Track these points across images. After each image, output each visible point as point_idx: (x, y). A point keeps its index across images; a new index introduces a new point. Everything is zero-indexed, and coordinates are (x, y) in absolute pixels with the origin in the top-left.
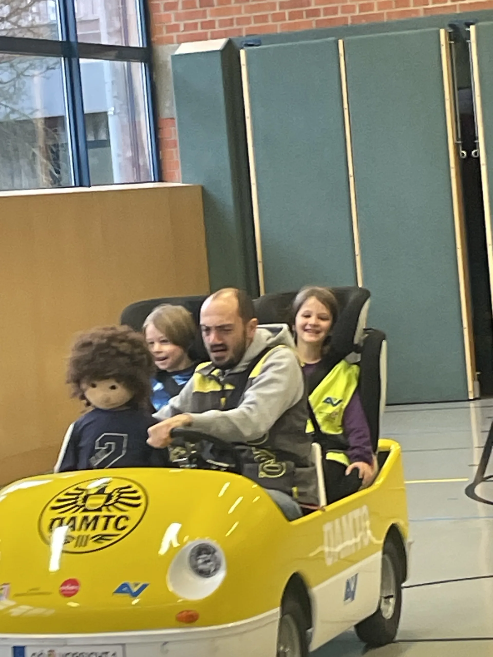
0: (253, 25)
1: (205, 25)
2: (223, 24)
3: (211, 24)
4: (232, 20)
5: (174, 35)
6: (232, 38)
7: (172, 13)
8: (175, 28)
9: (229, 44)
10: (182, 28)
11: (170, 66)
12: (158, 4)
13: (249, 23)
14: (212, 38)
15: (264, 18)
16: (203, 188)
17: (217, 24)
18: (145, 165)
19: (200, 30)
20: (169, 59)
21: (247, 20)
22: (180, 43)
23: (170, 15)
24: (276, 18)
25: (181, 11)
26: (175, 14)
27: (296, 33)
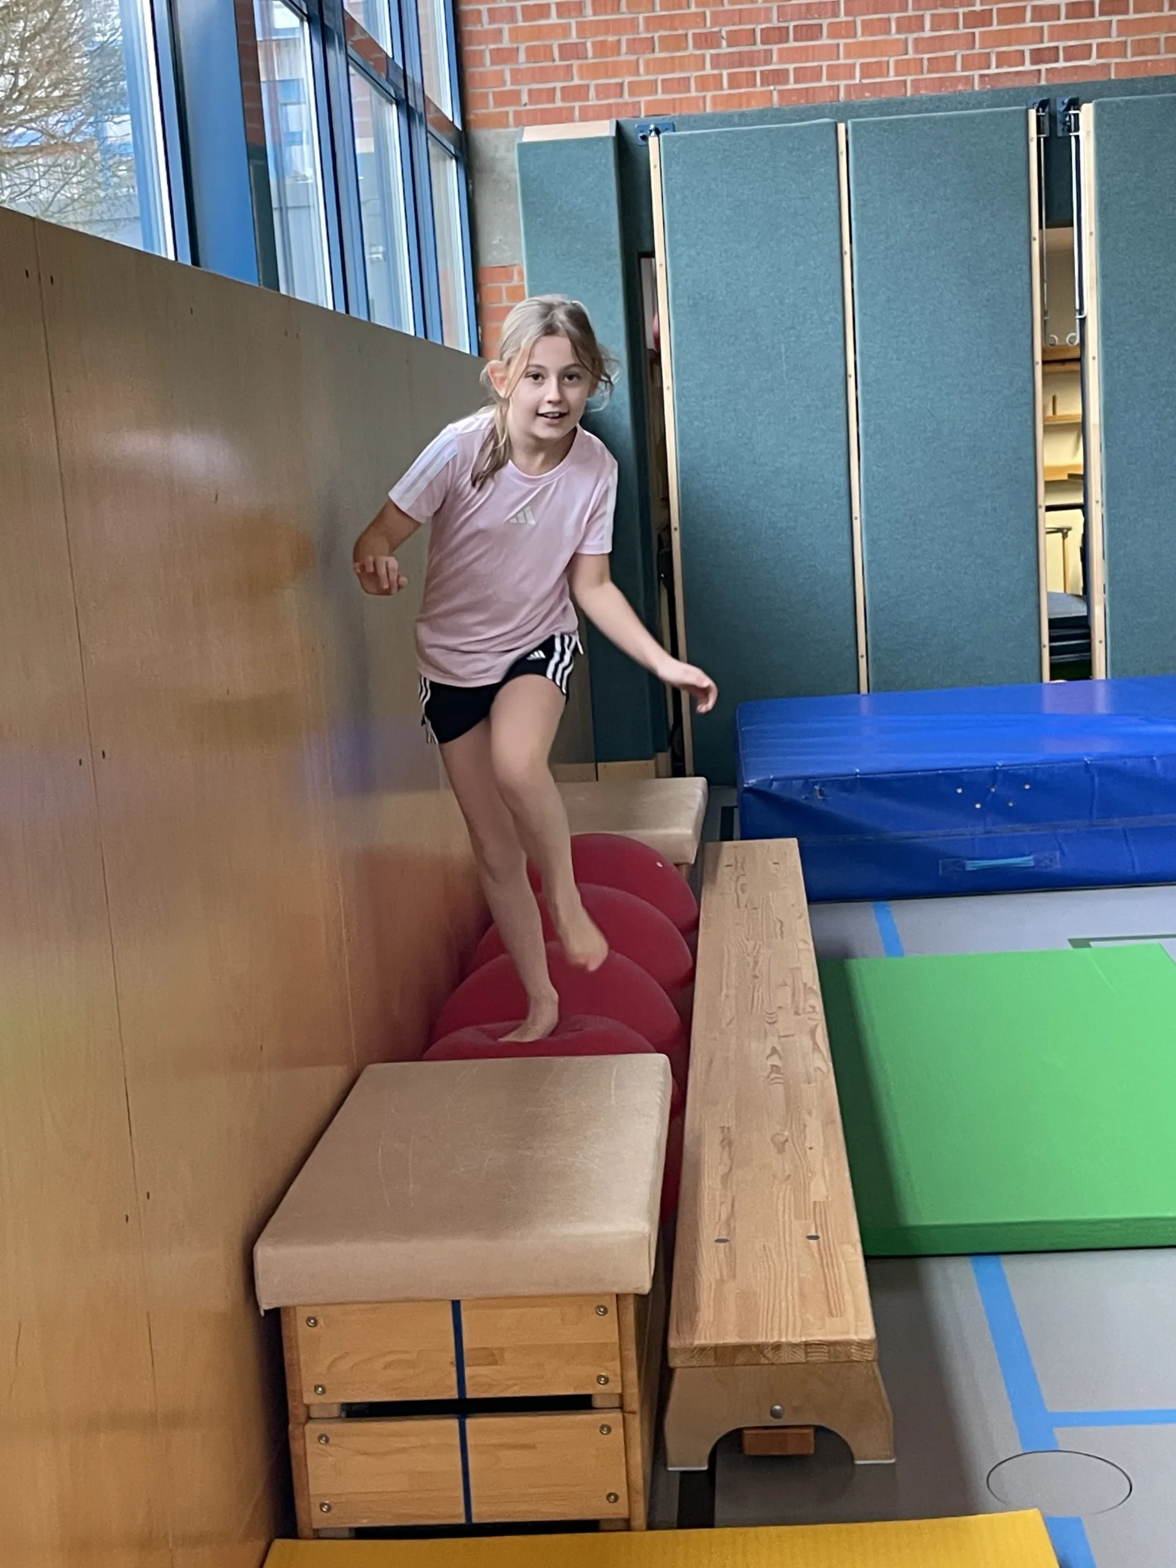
0: (660, 96)
1: (570, 94)
2: (602, 92)
3: (580, 92)
4: (621, 85)
5: (511, 109)
6: (622, 120)
7: (507, 69)
8: (514, 97)
9: (620, 129)
10: (525, 98)
12: (482, 52)
13: (653, 92)
14: (583, 119)
15: (683, 84)
17: (592, 93)
19: (559, 103)
20: (512, 152)
21: (652, 87)
22: (523, 124)
23: (502, 71)
24: (704, 83)
25: (522, 67)
26: (512, 70)
27: (742, 115)
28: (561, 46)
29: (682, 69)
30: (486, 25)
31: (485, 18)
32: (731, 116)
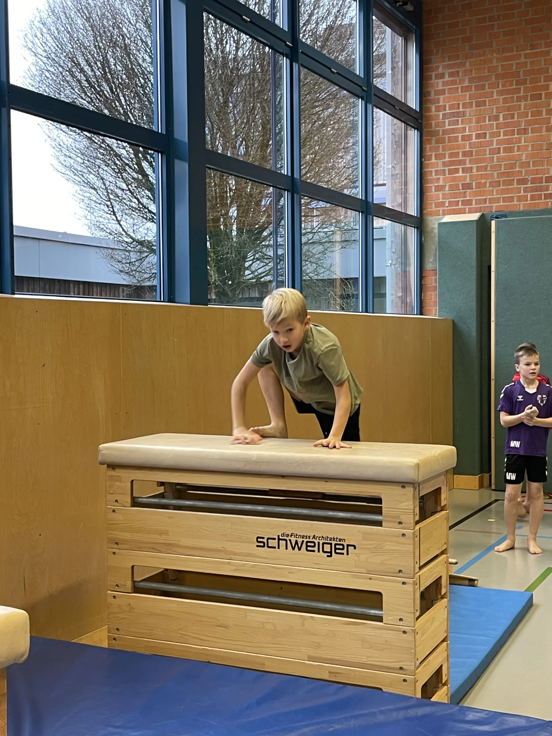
0: (501, 204)
1: (464, 203)
2: (478, 202)
3: (469, 202)
4: (486, 199)
5: (441, 209)
6: (484, 213)
7: (440, 194)
8: (443, 204)
9: (482, 216)
10: (447, 205)
11: (436, 231)
12: (431, 187)
13: (499, 202)
14: (469, 212)
15: (511, 199)
16: (453, 321)
17: (474, 202)
18: (411, 302)
19: (460, 206)
20: (436, 226)
21: (498, 200)
22: (444, 214)
23: (439, 194)
24: (520, 199)
25: (447, 192)
26: (442, 194)
27: (535, 211)
28: (462, 184)
29: (511, 193)
30: (434, 176)
31: (434, 174)
32: (531, 212)
